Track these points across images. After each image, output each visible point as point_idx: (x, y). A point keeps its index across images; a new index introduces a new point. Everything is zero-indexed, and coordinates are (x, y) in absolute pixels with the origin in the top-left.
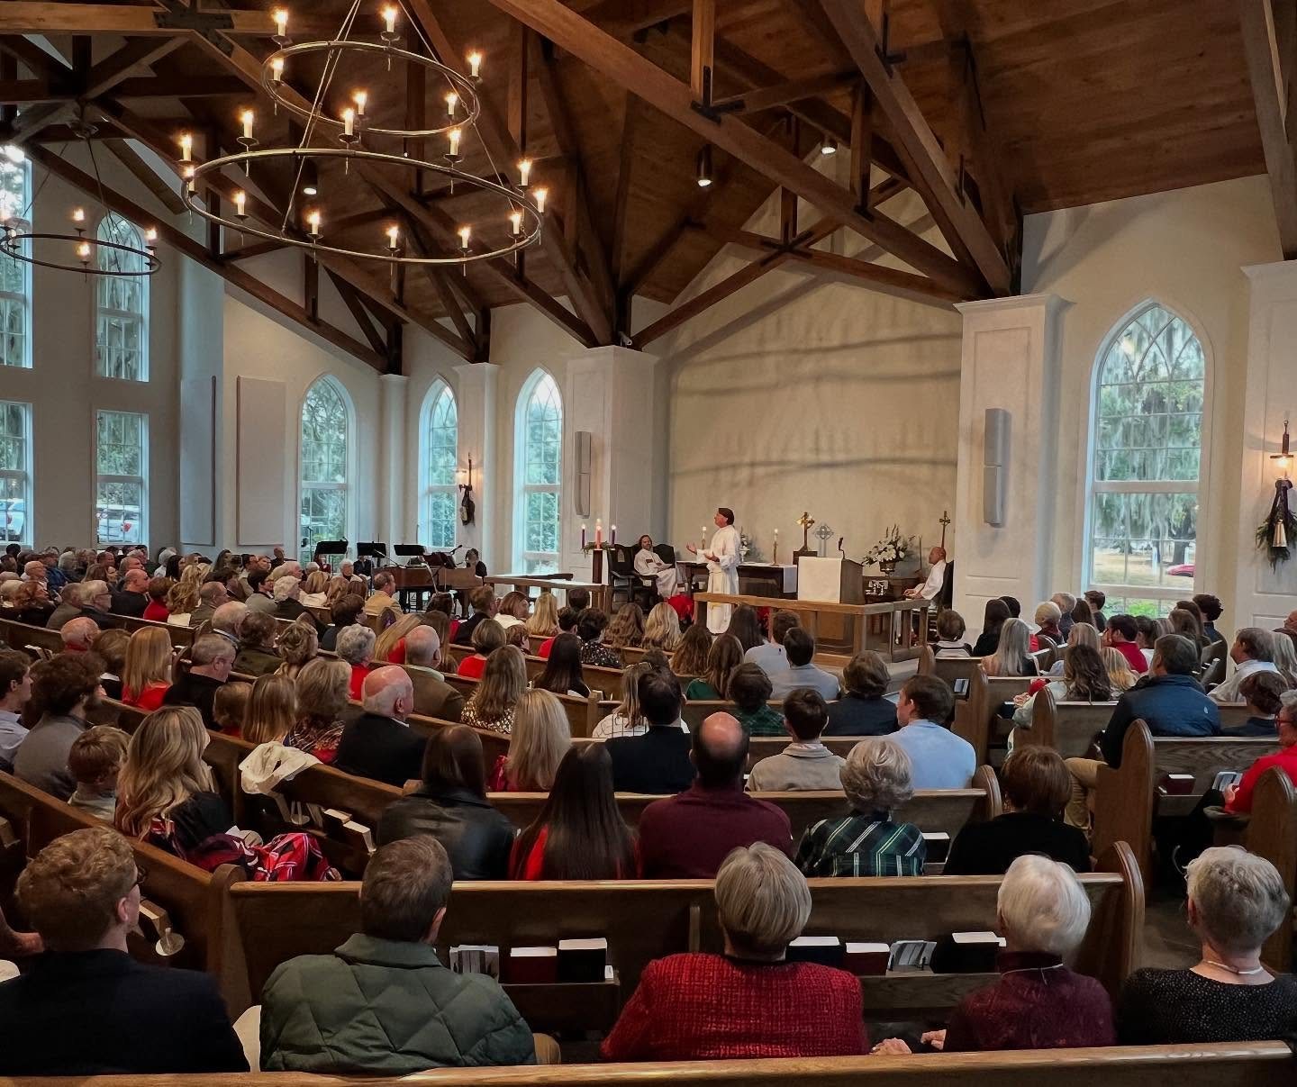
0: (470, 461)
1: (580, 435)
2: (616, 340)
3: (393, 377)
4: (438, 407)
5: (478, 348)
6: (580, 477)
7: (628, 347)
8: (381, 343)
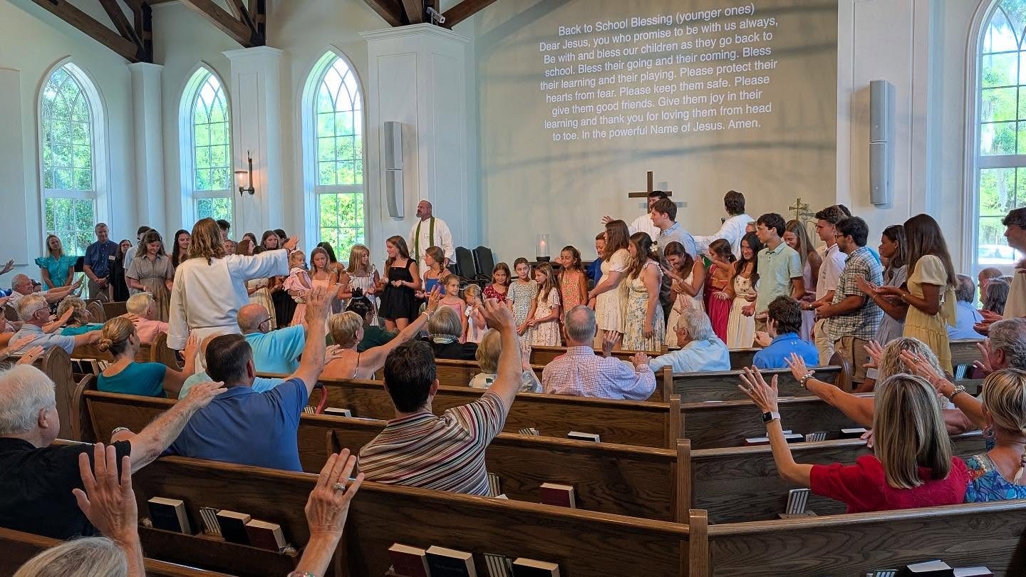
0: (250, 161)
1: (390, 126)
2: (427, 18)
3: (143, 66)
4: (200, 99)
5: (253, 30)
6: (393, 173)
7: (440, 25)
8: (128, 27)
